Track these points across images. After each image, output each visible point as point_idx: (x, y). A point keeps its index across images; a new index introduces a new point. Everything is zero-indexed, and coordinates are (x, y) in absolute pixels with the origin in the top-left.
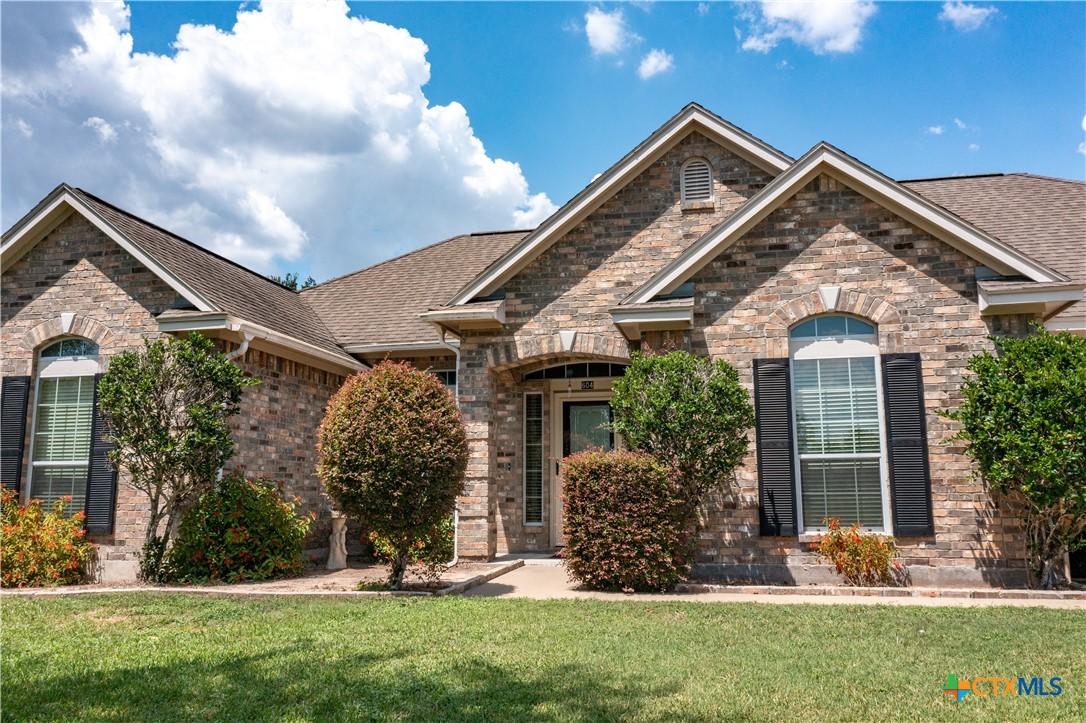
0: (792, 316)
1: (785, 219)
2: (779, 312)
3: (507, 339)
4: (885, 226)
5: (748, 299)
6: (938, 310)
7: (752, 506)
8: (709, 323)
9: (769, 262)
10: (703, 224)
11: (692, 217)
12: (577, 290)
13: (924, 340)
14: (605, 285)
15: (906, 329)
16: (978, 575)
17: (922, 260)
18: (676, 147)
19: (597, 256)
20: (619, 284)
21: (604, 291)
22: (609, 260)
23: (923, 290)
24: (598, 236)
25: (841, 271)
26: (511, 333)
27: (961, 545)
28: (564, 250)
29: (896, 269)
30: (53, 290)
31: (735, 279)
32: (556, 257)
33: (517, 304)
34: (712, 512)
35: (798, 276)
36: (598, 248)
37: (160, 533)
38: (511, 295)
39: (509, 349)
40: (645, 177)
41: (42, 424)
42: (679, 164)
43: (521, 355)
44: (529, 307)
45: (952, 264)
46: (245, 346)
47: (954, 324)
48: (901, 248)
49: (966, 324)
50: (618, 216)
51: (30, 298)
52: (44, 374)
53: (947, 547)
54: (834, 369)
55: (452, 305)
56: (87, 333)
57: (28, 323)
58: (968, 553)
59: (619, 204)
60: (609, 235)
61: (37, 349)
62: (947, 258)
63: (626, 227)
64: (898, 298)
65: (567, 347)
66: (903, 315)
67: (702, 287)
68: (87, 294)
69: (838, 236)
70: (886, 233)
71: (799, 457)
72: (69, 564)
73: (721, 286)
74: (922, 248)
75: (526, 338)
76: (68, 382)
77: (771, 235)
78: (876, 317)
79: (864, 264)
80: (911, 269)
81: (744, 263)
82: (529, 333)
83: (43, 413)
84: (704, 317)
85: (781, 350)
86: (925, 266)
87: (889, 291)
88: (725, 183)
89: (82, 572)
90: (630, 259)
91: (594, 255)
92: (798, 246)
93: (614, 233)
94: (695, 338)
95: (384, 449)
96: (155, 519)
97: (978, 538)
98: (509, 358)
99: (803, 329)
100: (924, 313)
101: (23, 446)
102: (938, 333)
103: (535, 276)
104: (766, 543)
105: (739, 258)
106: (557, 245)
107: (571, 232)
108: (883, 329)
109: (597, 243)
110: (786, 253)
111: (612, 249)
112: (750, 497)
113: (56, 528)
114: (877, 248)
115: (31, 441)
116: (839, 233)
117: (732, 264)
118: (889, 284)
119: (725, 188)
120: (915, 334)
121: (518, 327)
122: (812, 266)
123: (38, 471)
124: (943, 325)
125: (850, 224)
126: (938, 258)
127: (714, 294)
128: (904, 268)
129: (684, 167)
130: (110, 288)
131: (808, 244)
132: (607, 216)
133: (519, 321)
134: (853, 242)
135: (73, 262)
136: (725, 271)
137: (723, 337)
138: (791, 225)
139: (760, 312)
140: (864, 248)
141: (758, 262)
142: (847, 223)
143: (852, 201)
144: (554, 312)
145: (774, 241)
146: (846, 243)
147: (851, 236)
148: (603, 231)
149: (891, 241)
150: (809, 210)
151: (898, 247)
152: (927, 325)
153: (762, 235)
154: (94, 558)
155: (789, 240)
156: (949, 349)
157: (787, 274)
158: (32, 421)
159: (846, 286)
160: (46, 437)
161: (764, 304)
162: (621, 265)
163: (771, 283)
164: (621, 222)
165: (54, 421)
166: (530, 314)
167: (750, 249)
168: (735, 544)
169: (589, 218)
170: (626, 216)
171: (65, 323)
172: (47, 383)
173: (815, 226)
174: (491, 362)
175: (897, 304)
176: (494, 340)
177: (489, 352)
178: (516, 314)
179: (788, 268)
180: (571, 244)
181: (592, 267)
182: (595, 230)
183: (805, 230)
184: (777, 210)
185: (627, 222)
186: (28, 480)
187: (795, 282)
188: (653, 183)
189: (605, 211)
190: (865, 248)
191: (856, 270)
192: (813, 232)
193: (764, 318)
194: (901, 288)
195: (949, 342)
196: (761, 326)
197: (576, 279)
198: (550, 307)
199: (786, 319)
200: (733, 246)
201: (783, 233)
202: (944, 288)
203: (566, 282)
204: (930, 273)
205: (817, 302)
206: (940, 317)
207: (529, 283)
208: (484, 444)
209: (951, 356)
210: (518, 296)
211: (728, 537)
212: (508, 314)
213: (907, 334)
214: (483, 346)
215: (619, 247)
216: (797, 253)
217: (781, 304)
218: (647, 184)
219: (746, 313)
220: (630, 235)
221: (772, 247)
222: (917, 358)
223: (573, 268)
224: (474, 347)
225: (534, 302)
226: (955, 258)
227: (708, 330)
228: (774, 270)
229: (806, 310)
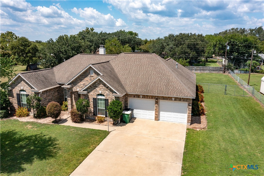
1: (96, 83)
5: (93, 91)
6: (110, 95)
7: (93, 112)
9: (95, 87)
11: (91, 77)
12: (79, 84)
13: (109, 98)
14: (82, 84)
17: (109, 89)
19: (81, 80)
23: (109, 93)
25: (101, 89)
26: (72, 88)
28: (78, 79)
30: (20, 84)
31: (91, 89)
32: (77, 80)
33: (73, 85)
34: (89, 113)
35: (97, 89)
37: (35, 113)
39: (72, 90)
40: (86, 71)
41: (22, 99)
42: (90, 70)
43: (73, 91)
44: (74, 85)
46: (41, 93)
49: (113, 97)
50: (83, 76)
51: (18, 85)
52: (21, 93)
54: (101, 99)
55: (65, 85)
56: (25, 90)
57: (18, 88)
59: (84, 74)
60: (82, 78)
61: (19, 91)
65: (78, 91)
66: (107, 95)
67: (88, 89)
68: (24, 85)
70: (106, 86)
71: (97, 108)
72: (27, 115)
73: (90, 89)
74: (109, 88)
76: (24, 94)
78: (104, 95)
80: (108, 90)
82: (74, 88)
83: (21, 97)
84: (88, 93)
85: (96, 97)
87: (106, 92)
88: (94, 74)
89: (28, 114)
92: (97, 86)
95: (51, 112)
96: (34, 112)
99: (98, 95)
100: (109, 95)
101: (20, 101)
103: (75, 82)
104: (94, 116)
105: (92, 87)
107: (78, 77)
108: (105, 96)
110: (96, 87)
111: (83, 80)
112: (93, 111)
113: (25, 110)
115: (21, 100)
116: (101, 85)
117: (91, 87)
118: (106, 91)
122: (99, 88)
123: (22, 103)
124: (111, 96)
125: (103, 84)
127: (89, 90)
130: (26, 85)
131: (98, 86)
132: (82, 76)
135: (21, 81)
137: (90, 95)
138: (97, 84)
139: (94, 93)
140: (104, 87)
141: (94, 87)
142: (102, 84)
143: (102, 82)
145: (95, 85)
147: (103, 86)
149: (106, 87)
150: (98, 82)
153: (94, 84)
154: (29, 113)
155: (97, 85)
156: (111, 99)
158: (20, 98)
159: (102, 91)
160: (22, 100)
162: (84, 82)
163: (95, 90)
165: (23, 98)
166: (74, 86)
167: (93, 86)
168: (91, 116)
169: (80, 76)
171: (22, 88)
172: (21, 94)
173: (99, 84)
178: (73, 86)
179: (96, 88)
181: (81, 82)
185: (84, 77)
186: (21, 104)
189: (82, 75)
191: (103, 90)
194: (107, 92)
197: (79, 83)
198: (76, 86)
199: (96, 94)
200: (91, 85)
201: (96, 84)
202: (111, 93)
204: (110, 91)
205: (99, 93)
208: (70, 101)
209: (111, 100)
211: (91, 115)
212: (72, 86)
213: (107, 97)
217: (96, 92)
219: (92, 93)
220: (84, 78)
222: (108, 100)
223: (79, 81)
227: (89, 94)
228: (95, 88)
229: (98, 93)
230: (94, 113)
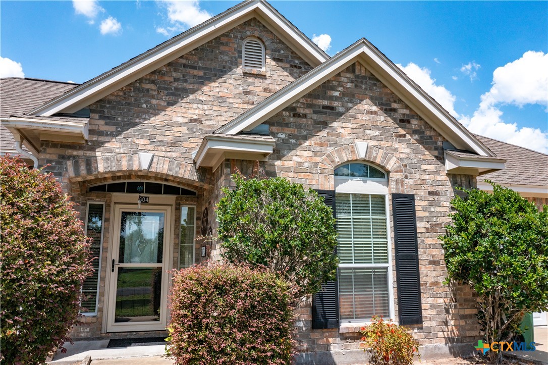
0: (337, 160)
1: (333, 88)
2: (328, 156)
3: (89, 153)
4: (394, 105)
5: (307, 143)
6: (424, 167)
8: (279, 158)
9: (322, 118)
10: (258, 86)
11: (251, 79)
12: (156, 120)
13: (416, 186)
14: (180, 120)
15: (406, 177)
16: (446, 349)
17: (415, 132)
18: (240, 26)
19: (176, 95)
20: (192, 121)
21: (179, 124)
22: (185, 100)
23: (416, 152)
24: (176, 80)
25: (368, 132)
26: (93, 149)
27: (437, 329)
28: (147, 86)
29: (400, 136)
31: (299, 126)
32: (139, 90)
33: (101, 125)
35: (341, 131)
36: (176, 89)
38: (97, 116)
39: (90, 163)
42: (242, 39)
43: (101, 167)
44: (112, 128)
45: (431, 137)
47: (432, 177)
48: (403, 122)
49: (439, 178)
50: (194, 68)
53: (429, 330)
54: (361, 202)
55: (36, 115)
58: (440, 334)
59: (195, 58)
60: (186, 81)
62: (428, 133)
63: (199, 77)
64: (402, 156)
65: (145, 166)
66: (404, 167)
67: (274, 129)
69: (366, 107)
70: (395, 110)
73: (288, 131)
74: (415, 123)
75: (107, 155)
77: (324, 99)
78: (389, 167)
79: (382, 129)
80: (408, 136)
81: (305, 116)
82: (110, 151)
84: (278, 154)
85: (329, 184)
86: (417, 137)
87: (396, 150)
88: (274, 59)
90: (202, 102)
91: (173, 94)
92: (341, 109)
93: (191, 80)
94: (268, 169)
97: (446, 323)
98: (89, 171)
100: (416, 167)
102: (424, 182)
103: (119, 103)
104: (316, 335)
105: (302, 111)
106: (140, 80)
107: (153, 73)
108: (393, 176)
109: (175, 85)
110: (332, 113)
111: (187, 92)
114: (389, 119)
116: (367, 105)
117: (297, 115)
118: (396, 145)
119: (274, 63)
120: (411, 181)
121: (100, 144)
122: (350, 125)
124: (427, 177)
126: (423, 132)
127: (283, 136)
128: (404, 136)
129: (245, 42)
131: (348, 109)
132: (185, 66)
133: (101, 139)
134: (376, 113)
136: (292, 119)
137: (289, 170)
138: (337, 94)
139: (315, 154)
141: (315, 117)
142: (372, 99)
143: (375, 85)
144: (134, 135)
145: (326, 103)
146: (371, 113)
147: (374, 108)
148: (181, 76)
149: (397, 116)
150: (349, 85)
151: (402, 121)
152: (418, 176)
153: (318, 97)
155: (335, 104)
156: (430, 193)
157: (333, 129)
159: (371, 143)
161: (318, 148)
162: (195, 106)
163: (323, 133)
164: (196, 72)
166: (112, 135)
167: (310, 106)
169: (169, 64)
170: (200, 68)
173: (352, 97)
174: (71, 172)
175: (401, 159)
176: (75, 153)
177: (70, 164)
178: (100, 133)
179: (335, 124)
180: (153, 82)
181: (170, 104)
182: (174, 75)
183: (346, 99)
184: (328, 81)
185: (201, 73)
187: (338, 135)
188: (222, 48)
189: (184, 61)
190: (382, 118)
191: (377, 133)
192: (351, 102)
193: (319, 159)
194: (403, 149)
195: (430, 189)
196: (316, 164)
197: (156, 111)
198: (131, 131)
199: (333, 161)
200: (298, 101)
201: (332, 98)
202: (427, 153)
203: (147, 113)
204: (420, 141)
205: (353, 152)
206: (425, 171)
207: (113, 108)
209: (431, 198)
210: (101, 118)
212: (91, 132)
213: (407, 181)
214: (64, 157)
215: (193, 91)
216: (340, 114)
217: (330, 150)
218: (218, 48)
219: (306, 154)
220: (203, 84)
221: (325, 107)
222: (411, 197)
223: (154, 102)
224: (55, 157)
225: (117, 124)
226: (433, 134)
227: (278, 163)
228: (325, 125)
229: (346, 157)
230: (319, 310)
